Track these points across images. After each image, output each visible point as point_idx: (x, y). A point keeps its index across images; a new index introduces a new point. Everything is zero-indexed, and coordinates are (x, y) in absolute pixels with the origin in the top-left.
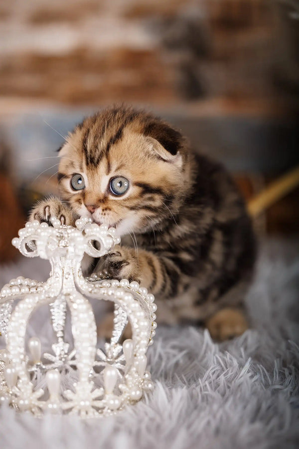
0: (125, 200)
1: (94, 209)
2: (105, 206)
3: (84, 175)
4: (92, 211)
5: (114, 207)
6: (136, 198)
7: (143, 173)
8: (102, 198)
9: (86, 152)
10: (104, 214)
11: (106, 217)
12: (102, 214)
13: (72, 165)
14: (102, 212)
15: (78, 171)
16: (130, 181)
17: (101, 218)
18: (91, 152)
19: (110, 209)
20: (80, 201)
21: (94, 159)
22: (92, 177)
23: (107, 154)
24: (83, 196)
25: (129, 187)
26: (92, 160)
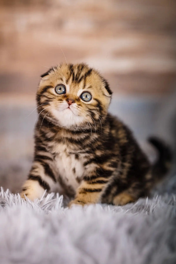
0: (88, 105)
1: (72, 102)
2: (79, 103)
3: (68, 87)
4: (71, 103)
6: (94, 106)
7: (99, 96)
8: (77, 98)
9: (74, 74)
10: (78, 107)
11: (79, 108)
12: (77, 106)
13: (62, 79)
14: (77, 105)
15: (64, 83)
16: (93, 97)
17: (76, 108)
18: (77, 75)
19: (81, 106)
20: (61, 100)
21: (78, 78)
22: (74, 87)
23: (85, 78)
24: (65, 96)
25: (91, 99)
26: (77, 79)
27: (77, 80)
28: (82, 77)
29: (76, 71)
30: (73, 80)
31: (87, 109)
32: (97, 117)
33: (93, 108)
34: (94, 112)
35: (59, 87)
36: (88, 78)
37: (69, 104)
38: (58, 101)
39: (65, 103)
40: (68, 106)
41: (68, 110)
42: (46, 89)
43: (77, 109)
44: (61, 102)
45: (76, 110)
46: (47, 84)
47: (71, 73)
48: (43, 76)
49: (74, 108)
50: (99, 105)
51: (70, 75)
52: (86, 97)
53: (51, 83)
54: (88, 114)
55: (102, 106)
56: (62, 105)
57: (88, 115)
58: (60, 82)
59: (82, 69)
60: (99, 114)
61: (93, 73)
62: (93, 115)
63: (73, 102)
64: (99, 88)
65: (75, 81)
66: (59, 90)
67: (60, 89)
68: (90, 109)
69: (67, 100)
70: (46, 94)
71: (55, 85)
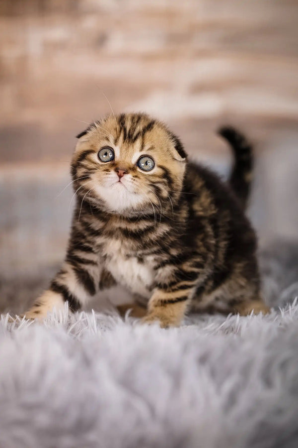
0: (150, 175)
1: (124, 173)
2: (135, 174)
3: (117, 150)
4: (122, 174)
5: (141, 177)
6: (159, 177)
7: (166, 161)
8: (132, 167)
9: (125, 130)
10: (134, 180)
11: (135, 182)
12: (132, 179)
13: (107, 139)
14: (132, 177)
15: (112, 145)
16: (156, 163)
17: (130, 182)
18: (130, 131)
19: (139, 178)
20: (107, 170)
21: (132, 135)
22: (126, 149)
23: (143, 135)
24: (114, 165)
25: (153, 167)
26: (130, 136)
27: (130, 138)
28: (139, 134)
29: (128, 125)
30: (125, 138)
31: (148, 183)
32: (165, 193)
33: (157, 179)
34: (160, 186)
35: (105, 151)
36: (147, 134)
37: (120, 177)
38: (104, 172)
39: (113, 174)
40: (118, 179)
41: (119, 184)
42: (84, 155)
43: (133, 182)
44: (108, 173)
45: (131, 184)
46: (86, 147)
47: (121, 129)
48: (79, 136)
49: (128, 181)
50: (166, 175)
51: (120, 131)
52: (146, 163)
53: (92, 146)
54: (150, 190)
55: (172, 177)
56: (109, 178)
57: (149, 192)
58: (104, 143)
59: (137, 122)
60: (169, 189)
61: (155, 126)
62: (158, 191)
63: (126, 172)
64: (165, 149)
65: (127, 140)
66: (104, 156)
67: (106, 154)
68: (154, 183)
69: (117, 171)
70: (84, 163)
71: (98, 148)
